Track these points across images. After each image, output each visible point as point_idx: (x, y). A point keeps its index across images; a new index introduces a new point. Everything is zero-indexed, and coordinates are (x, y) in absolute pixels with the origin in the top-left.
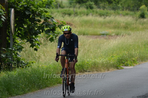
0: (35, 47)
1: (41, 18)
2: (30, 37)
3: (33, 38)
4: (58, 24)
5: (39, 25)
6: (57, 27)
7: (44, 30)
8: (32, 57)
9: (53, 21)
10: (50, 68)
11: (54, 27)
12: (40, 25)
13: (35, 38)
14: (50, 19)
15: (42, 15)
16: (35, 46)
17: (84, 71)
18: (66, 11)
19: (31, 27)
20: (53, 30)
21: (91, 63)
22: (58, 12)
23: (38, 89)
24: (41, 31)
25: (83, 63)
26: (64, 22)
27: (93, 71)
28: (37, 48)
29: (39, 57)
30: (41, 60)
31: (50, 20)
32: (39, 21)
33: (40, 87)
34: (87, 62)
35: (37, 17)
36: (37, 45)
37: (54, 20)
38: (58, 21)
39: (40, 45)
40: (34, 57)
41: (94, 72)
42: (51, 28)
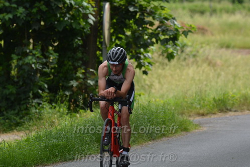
0: (143, 69)
1: (154, 18)
2: (135, 51)
3: (140, 53)
4: (183, 30)
5: (150, 31)
6: (181, 35)
7: (160, 39)
8: (139, 86)
9: (175, 25)
10: (169, 104)
11: (176, 34)
12: (152, 30)
13: (144, 53)
14: (169, 21)
15: (156, 14)
16: (144, 66)
17: (227, 109)
18: (196, 6)
19: (137, 34)
20: (174, 39)
21: (239, 96)
22: (184, 8)
23: (150, 140)
24: (154, 40)
25: (226, 96)
26: (193, 26)
27: (242, 110)
28: (147, 70)
29: (151, 86)
30: (153, 91)
31: (168, 23)
32: (152, 24)
33: (152, 137)
34: (233, 95)
35: (147, 17)
36: (148, 66)
37: (176, 23)
38: (182, 23)
39: (152, 65)
40: (142, 86)
41: (244, 113)
42: (172, 36)
